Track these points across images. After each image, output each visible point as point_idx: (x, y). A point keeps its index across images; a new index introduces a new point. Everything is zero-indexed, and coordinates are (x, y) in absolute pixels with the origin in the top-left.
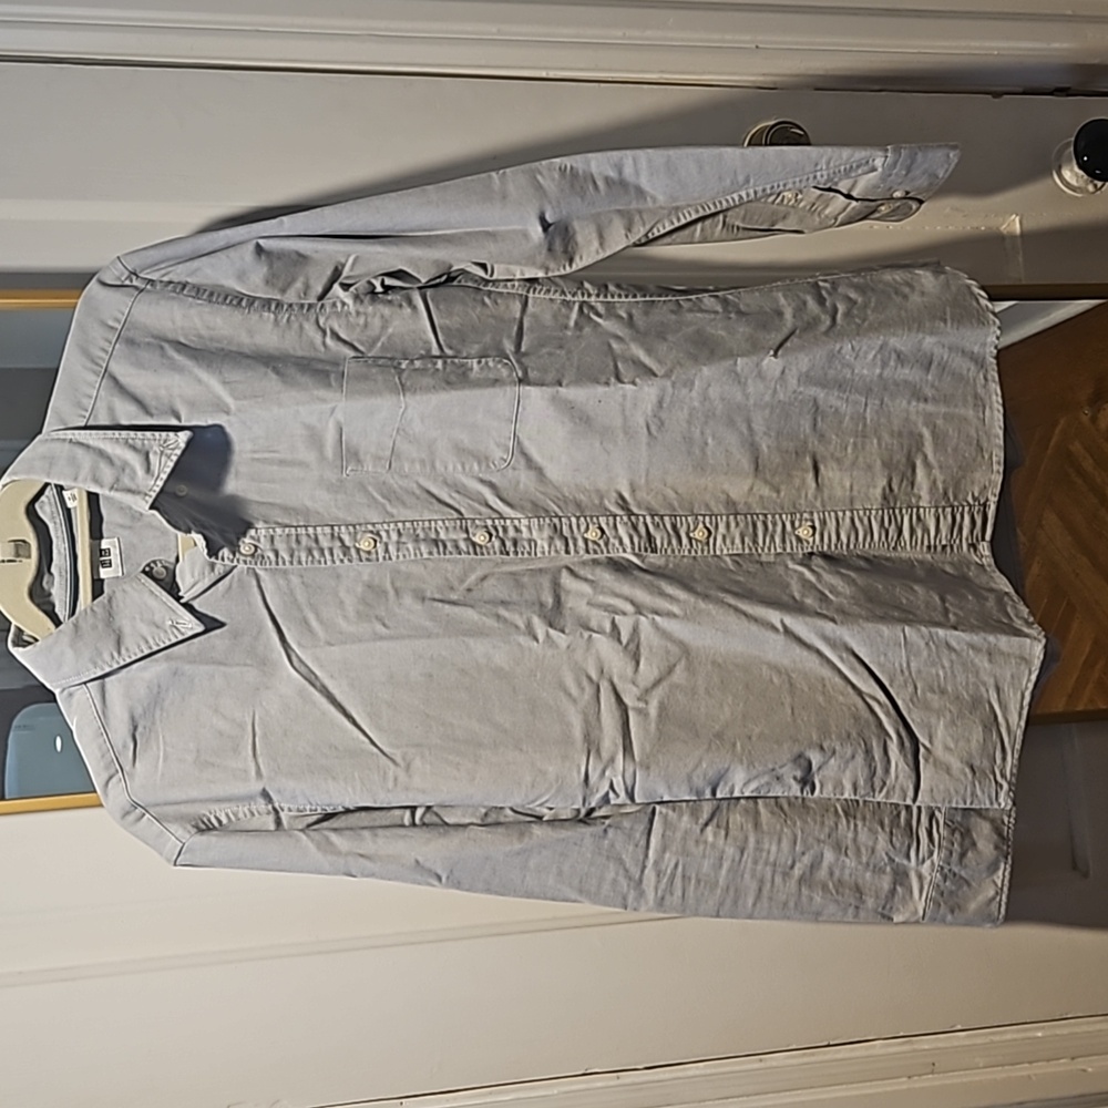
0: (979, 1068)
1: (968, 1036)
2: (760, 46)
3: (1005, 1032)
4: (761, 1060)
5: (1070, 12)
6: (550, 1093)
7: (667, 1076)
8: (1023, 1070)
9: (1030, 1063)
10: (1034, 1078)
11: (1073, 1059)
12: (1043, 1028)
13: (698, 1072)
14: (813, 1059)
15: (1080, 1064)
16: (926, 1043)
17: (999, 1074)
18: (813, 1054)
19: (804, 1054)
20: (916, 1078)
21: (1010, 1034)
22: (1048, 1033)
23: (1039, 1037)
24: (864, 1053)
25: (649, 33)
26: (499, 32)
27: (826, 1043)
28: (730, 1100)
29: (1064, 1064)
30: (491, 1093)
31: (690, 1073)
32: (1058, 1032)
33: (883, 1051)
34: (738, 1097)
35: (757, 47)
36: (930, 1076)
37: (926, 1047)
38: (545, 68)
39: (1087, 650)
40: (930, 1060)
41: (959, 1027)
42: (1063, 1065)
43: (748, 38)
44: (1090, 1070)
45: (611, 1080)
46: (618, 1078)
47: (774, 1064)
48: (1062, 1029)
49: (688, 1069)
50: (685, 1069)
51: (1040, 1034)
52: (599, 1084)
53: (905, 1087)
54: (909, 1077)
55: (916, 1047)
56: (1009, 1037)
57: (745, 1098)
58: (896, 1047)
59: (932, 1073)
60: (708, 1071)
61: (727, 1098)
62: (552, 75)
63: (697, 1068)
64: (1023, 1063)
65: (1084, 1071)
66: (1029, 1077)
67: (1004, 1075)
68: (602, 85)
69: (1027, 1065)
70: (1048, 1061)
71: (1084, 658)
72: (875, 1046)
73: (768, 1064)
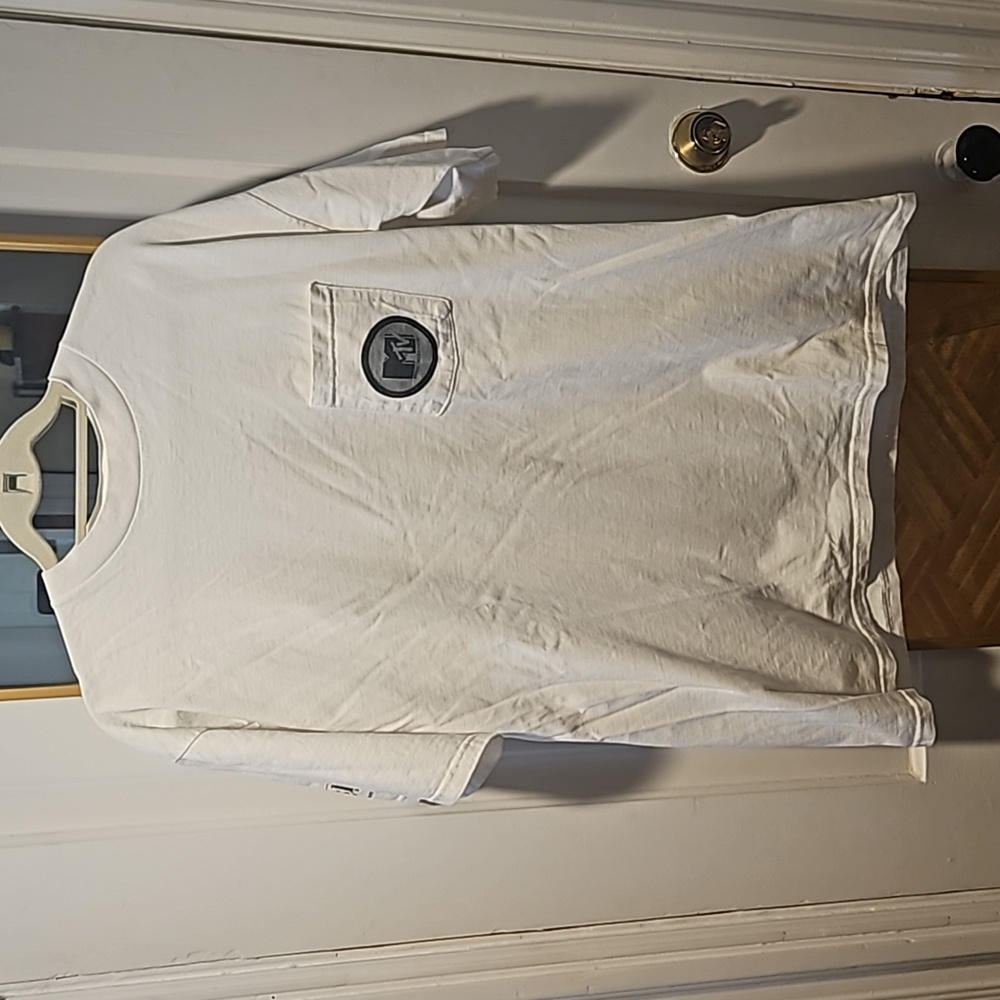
0: (822, 937)
1: (815, 910)
2: (692, 41)
3: (845, 906)
4: (641, 925)
5: (961, 25)
6: (463, 949)
7: (562, 937)
8: (859, 940)
9: (864, 933)
10: (866, 946)
11: (899, 931)
12: (876, 904)
13: (588, 935)
14: (684, 925)
15: (905, 936)
16: (779, 915)
17: (837, 942)
18: (684, 922)
19: (678, 922)
20: (769, 944)
21: (848, 909)
22: (880, 908)
23: (872, 912)
24: (728, 922)
25: (595, 25)
26: (463, 17)
27: (696, 913)
28: (614, 959)
29: (891, 935)
30: (413, 948)
31: (582, 935)
32: (888, 908)
33: (743, 920)
34: (621, 956)
35: (689, 43)
36: (781, 943)
37: (779, 917)
38: (503, 51)
39: (916, 549)
40: (783, 930)
41: (807, 902)
42: (891, 937)
43: (681, 33)
44: (913, 941)
45: (515, 939)
46: (521, 937)
47: (653, 929)
48: (892, 905)
49: (580, 931)
50: (577, 932)
51: (873, 909)
52: (505, 943)
53: (759, 951)
54: (764, 943)
55: (770, 917)
56: (847, 911)
57: (627, 958)
58: (754, 917)
59: (783, 940)
60: (597, 934)
61: (612, 957)
62: (507, 56)
63: (588, 931)
64: (857, 934)
65: (908, 941)
66: (863, 946)
67: (842, 944)
68: (551, 69)
69: (861, 936)
70: (879, 932)
71: (912, 556)
72: (736, 916)
73: (647, 929)
